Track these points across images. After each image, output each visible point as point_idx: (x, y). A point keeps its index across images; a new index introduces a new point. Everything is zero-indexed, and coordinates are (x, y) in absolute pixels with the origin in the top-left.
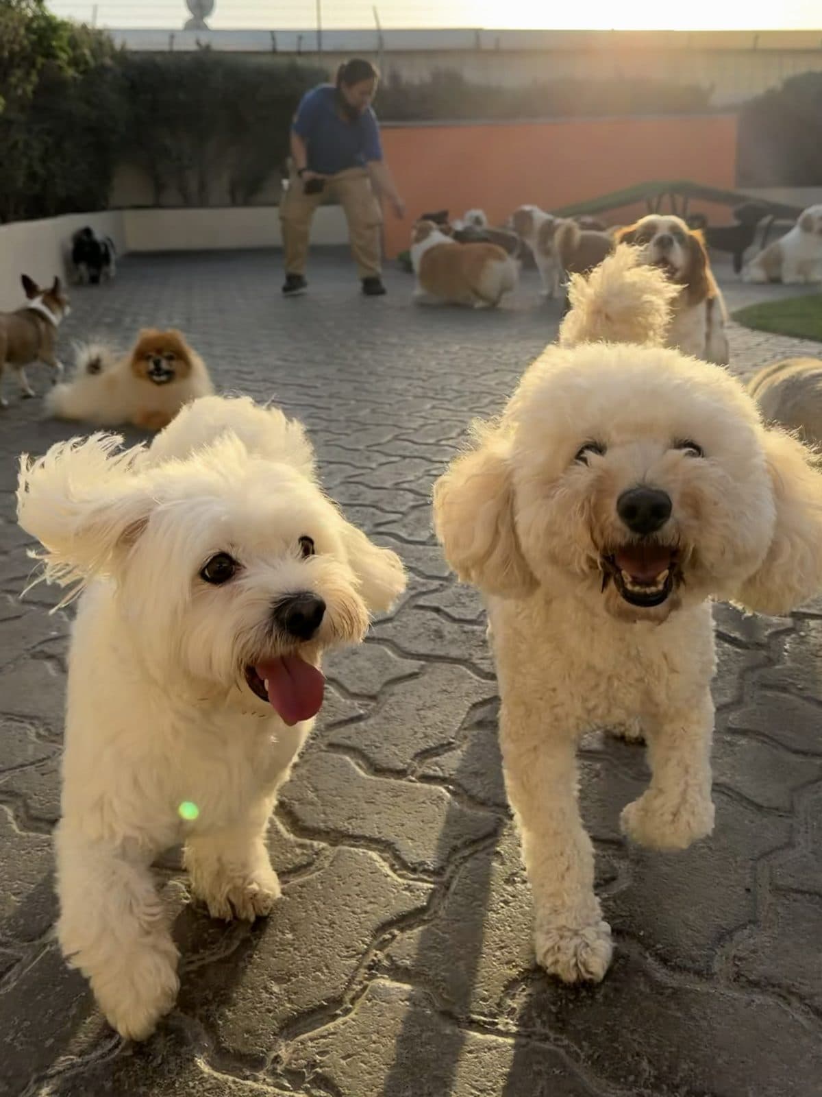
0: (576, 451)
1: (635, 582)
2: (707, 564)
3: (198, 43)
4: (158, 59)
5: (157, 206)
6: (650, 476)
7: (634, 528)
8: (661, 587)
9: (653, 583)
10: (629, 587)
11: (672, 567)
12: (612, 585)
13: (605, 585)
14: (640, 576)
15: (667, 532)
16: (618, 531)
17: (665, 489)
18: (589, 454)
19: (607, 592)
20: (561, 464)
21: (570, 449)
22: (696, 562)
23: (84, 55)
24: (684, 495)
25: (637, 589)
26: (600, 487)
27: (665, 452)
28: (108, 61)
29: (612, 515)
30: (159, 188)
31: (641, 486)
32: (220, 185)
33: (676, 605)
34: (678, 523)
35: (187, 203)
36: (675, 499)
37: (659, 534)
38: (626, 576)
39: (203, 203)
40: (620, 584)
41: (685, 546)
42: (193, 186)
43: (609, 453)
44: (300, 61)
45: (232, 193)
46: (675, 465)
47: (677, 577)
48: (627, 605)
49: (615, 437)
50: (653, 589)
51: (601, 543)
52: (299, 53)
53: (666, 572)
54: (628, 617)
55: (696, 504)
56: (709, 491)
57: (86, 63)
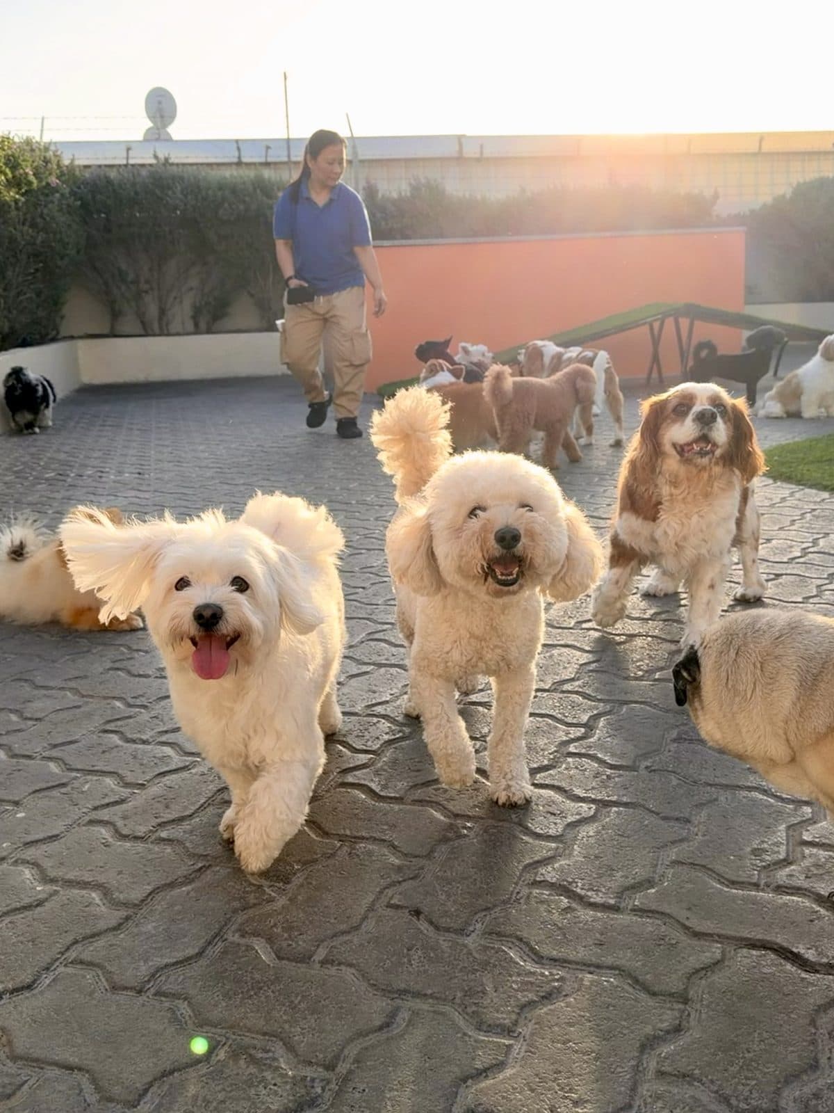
0: (468, 512)
1: (502, 574)
2: (537, 565)
3: (156, 157)
4: (113, 174)
5: (113, 335)
6: (510, 521)
7: (503, 547)
8: (515, 576)
9: (512, 575)
10: (500, 577)
11: (520, 566)
12: (490, 579)
13: (486, 580)
14: (505, 572)
15: (519, 548)
16: (495, 549)
17: (516, 527)
18: (478, 512)
19: (487, 584)
20: (461, 519)
21: (465, 510)
22: (531, 565)
23: (27, 174)
24: (526, 530)
25: (504, 578)
26: (484, 529)
27: (516, 510)
28: (53, 180)
29: (492, 543)
30: (115, 315)
31: (507, 527)
32: (182, 312)
33: (521, 587)
34: (524, 544)
35: (146, 331)
36: (522, 532)
37: (515, 550)
38: (498, 572)
39: (164, 332)
40: (495, 577)
41: (527, 556)
42: (152, 311)
43: (488, 512)
44: (267, 173)
45: (195, 318)
46: (522, 516)
47: (521, 574)
48: (498, 587)
49: (490, 502)
50: (511, 577)
51: (487, 557)
52: (267, 164)
53: (517, 569)
54: (498, 594)
55: (532, 535)
56: (538, 528)
57: (30, 183)
